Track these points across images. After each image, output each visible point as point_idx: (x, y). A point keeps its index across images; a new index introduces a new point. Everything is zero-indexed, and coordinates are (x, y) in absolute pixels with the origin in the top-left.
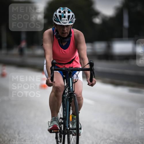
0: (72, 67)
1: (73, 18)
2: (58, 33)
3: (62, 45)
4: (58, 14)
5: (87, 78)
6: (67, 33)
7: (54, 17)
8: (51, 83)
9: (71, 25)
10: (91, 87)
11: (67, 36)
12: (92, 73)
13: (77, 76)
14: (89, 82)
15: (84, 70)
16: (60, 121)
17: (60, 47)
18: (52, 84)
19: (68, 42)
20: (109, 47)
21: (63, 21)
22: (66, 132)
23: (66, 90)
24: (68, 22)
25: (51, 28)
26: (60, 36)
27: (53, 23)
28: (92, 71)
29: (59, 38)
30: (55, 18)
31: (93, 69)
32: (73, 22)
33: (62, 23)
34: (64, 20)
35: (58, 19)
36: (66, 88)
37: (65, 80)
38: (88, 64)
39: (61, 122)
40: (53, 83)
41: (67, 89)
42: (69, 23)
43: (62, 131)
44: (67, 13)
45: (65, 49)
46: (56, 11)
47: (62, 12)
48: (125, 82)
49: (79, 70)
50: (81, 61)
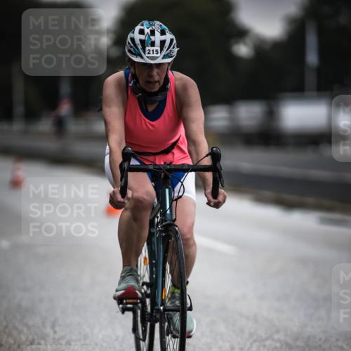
0: (171, 163)
1: (173, 47)
2: (137, 81)
3: (147, 110)
4: (138, 37)
5: (205, 190)
6: (159, 82)
7: (129, 43)
8: (122, 200)
9: (168, 63)
11: (159, 89)
12: (217, 178)
13: (182, 184)
14: (211, 198)
15: (198, 169)
17: (142, 115)
18: (124, 202)
19: (160, 101)
20: (272, 114)
21: (149, 53)
22: (157, 316)
23: (158, 217)
24: (160, 55)
25: (121, 69)
26: (142, 90)
27: (127, 59)
28: (217, 173)
29: (140, 94)
30: (131, 47)
31: (219, 168)
32: (172, 57)
33: (148, 57)
34: (151, 52)
35: (138, 49)
36: (157, 213)
38: (207, 156)
40: (126, 202)
41: (159, 215)
42: (163, 58)
43: (149, 314)
45: (153, 121)
46: (132, 28)
47: (146, 33)
48: (311, 200)
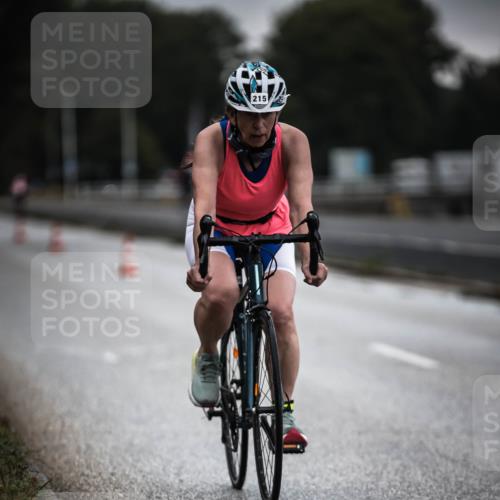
1: (283, 93)
2: (237, 135)
4: (241, 81)
5: (302, 264)
6: (265, 135)
7: (229, 88)
9: (277, 112)
10: (314, 287)
12: (315, 249)
14: (308, 273)
16: (232, 390)
18: (203, 283)
21: (255, 101)
24: (268, 103)
26: (243, 145)
28: (315, 243)
29: (241, 150)
30: (232, 93)
31: (317, 237)
32: (282, 105)
33: (254, 105)
34: (258, 99)
35: (242, 96)
37: (243, 271)
39: (235, 392)
40: (206, 282)
42: (271, 106)
43: (240, 418)
44: (264, 76)
45: (255, 182)
47: (251, 76)
49: (288, 239)
50: (293, 215)
